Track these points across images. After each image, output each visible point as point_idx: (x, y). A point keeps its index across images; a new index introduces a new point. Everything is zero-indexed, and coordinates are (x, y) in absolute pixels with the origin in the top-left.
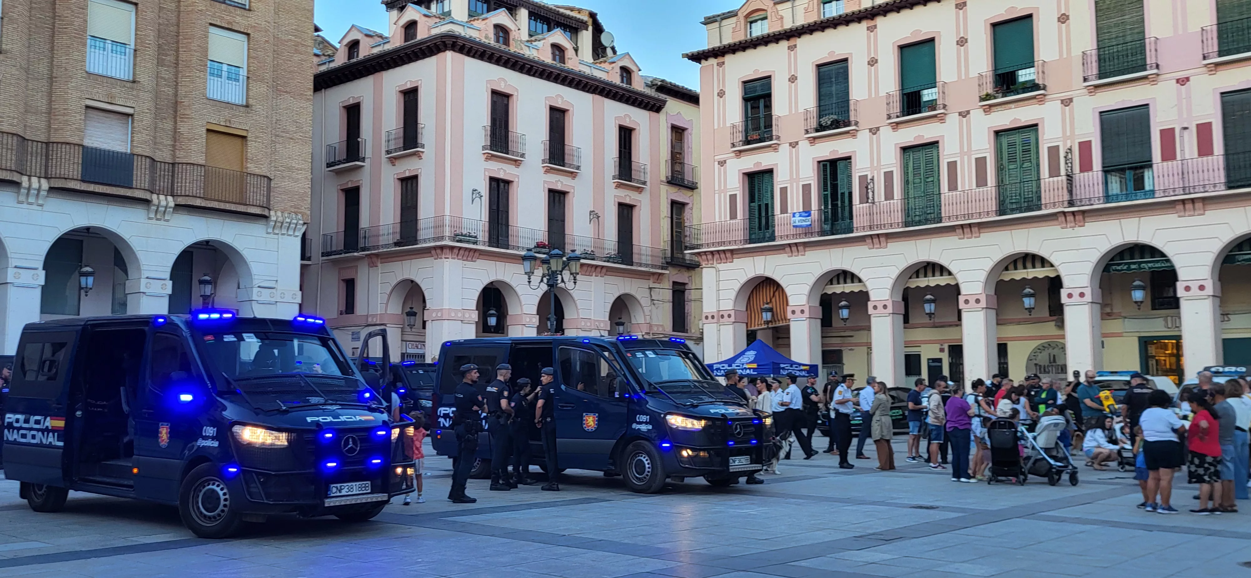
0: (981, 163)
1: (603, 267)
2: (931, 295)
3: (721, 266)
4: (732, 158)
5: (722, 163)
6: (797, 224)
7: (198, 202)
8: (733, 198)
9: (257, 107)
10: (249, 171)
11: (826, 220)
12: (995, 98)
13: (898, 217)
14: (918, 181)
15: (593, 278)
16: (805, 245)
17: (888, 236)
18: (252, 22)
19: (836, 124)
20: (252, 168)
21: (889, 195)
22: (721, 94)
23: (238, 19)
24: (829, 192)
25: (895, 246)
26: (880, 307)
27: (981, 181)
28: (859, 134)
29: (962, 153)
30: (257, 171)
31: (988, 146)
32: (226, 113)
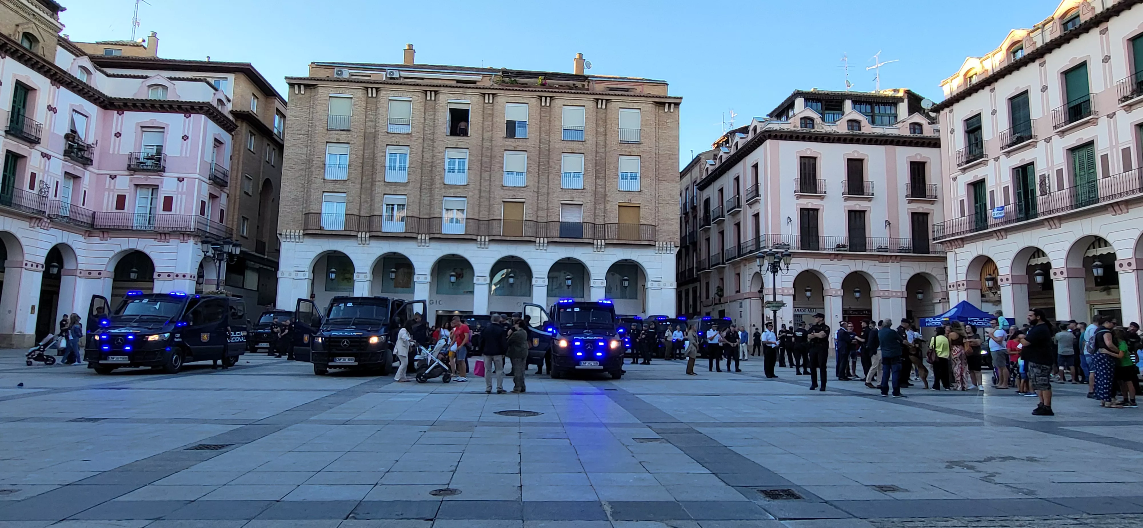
0: (1126, 152)
1: (896, 256)
2: (1099, 261)
3: (957, 250)
4: (959, 175)
5: (955, 179)
6: (996, 216)
7: (615, 242)
8: (962, 202)
9: (645, 191)
10: (641, 223)
11: (1020, 210)
12: (1132, 98)
13: (1067, 202)
14: (1083, 173)
15: (890, 264)
16: (1006, 230)
17: (1060, 218)
18: (641, 149)
19: (1020, 140)
20: (643, 221)
21: (1061, 188)
22: (952, 131)
23: (635, 149)
24: (1022, 191)
25: (1066, 226)
26: (1058, 273)
27: (1127, 167)
28: (1038, 144)
29: (1111, 147)
30: (646, 223)
31: (1131, 138)
32: (628, 196)
